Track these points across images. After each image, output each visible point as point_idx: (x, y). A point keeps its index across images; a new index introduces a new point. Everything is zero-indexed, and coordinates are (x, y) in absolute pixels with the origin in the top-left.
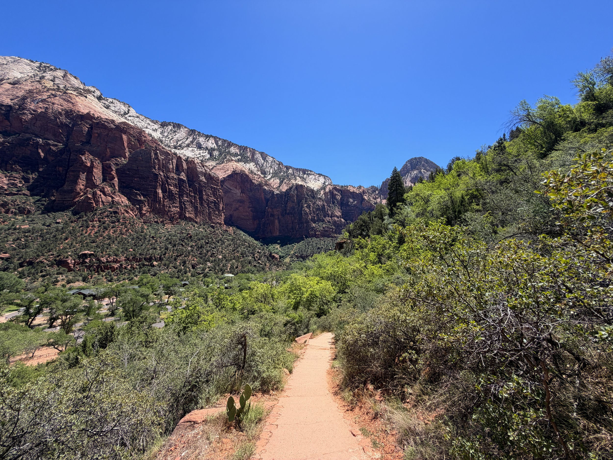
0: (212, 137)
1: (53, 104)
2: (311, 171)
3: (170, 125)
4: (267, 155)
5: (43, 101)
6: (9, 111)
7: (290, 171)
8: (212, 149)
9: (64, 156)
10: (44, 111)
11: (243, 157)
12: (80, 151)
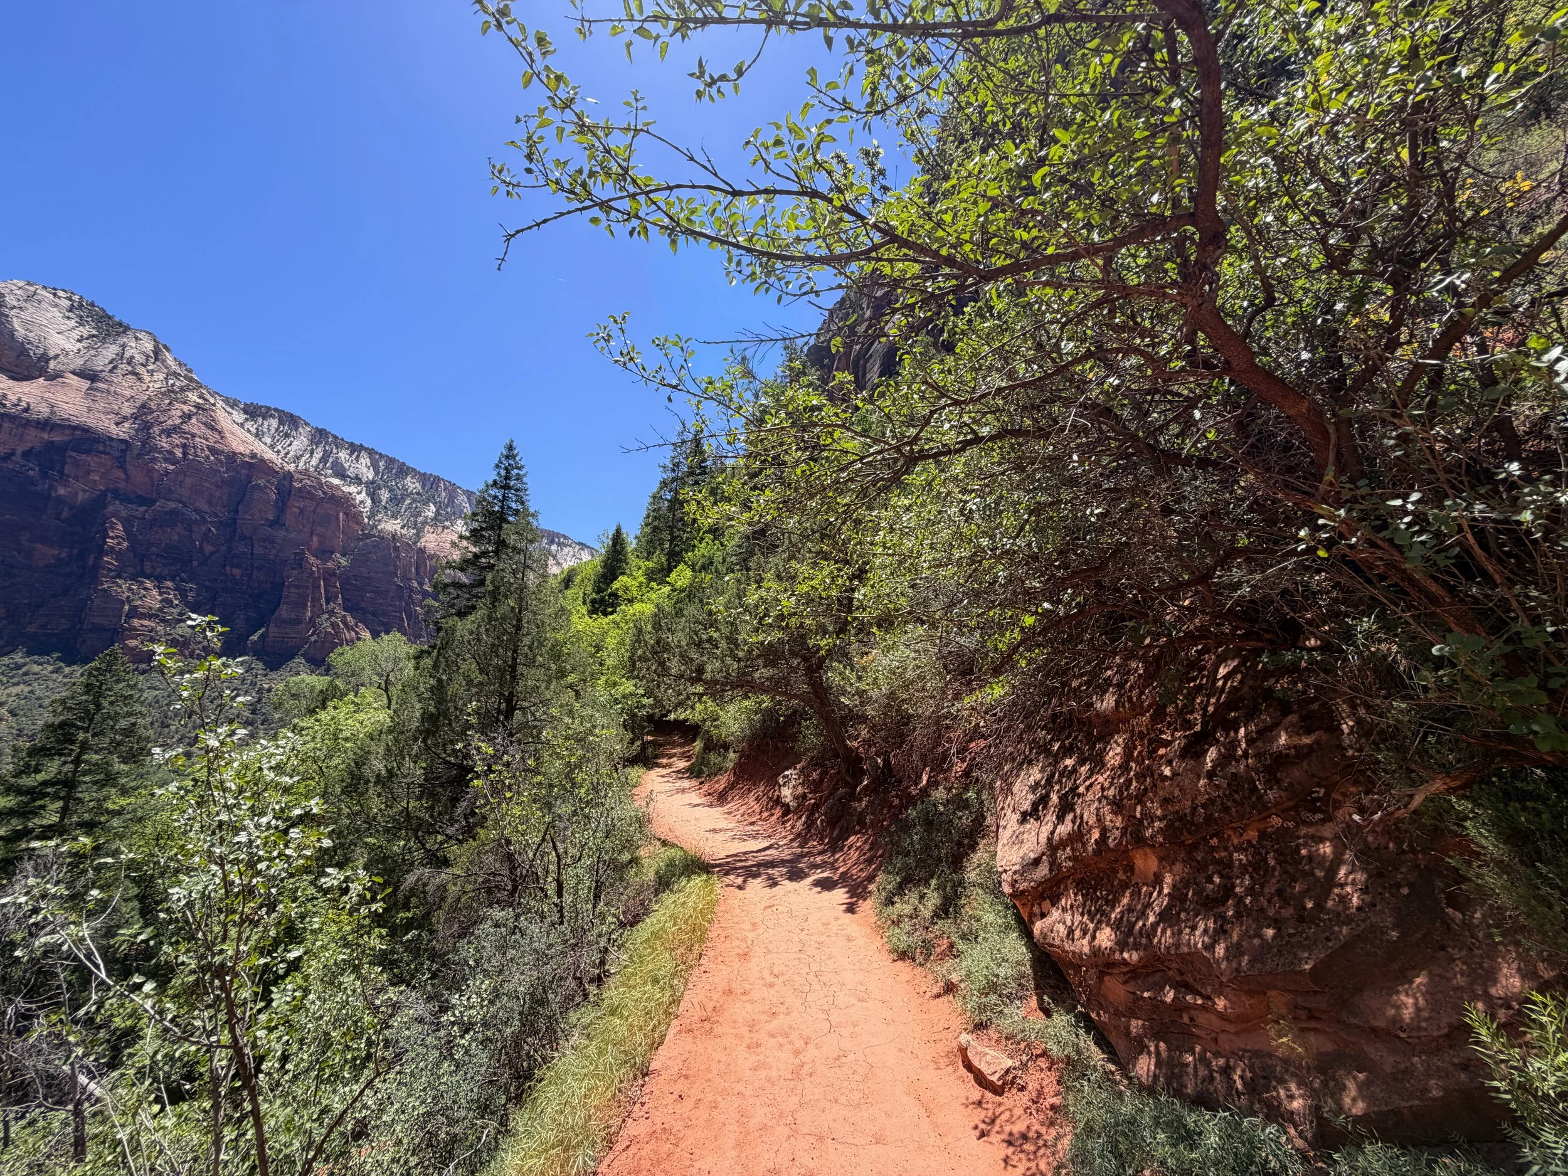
0: (366, 449)
1: (194, 436)
2: (565, 537)
3: (272, 416)
5: (176, 429)
6: (124, 451)
8: (373, 482)
9: (241, 548)
10: (185, 454)
11: (435, 504)
12: (270, 540)
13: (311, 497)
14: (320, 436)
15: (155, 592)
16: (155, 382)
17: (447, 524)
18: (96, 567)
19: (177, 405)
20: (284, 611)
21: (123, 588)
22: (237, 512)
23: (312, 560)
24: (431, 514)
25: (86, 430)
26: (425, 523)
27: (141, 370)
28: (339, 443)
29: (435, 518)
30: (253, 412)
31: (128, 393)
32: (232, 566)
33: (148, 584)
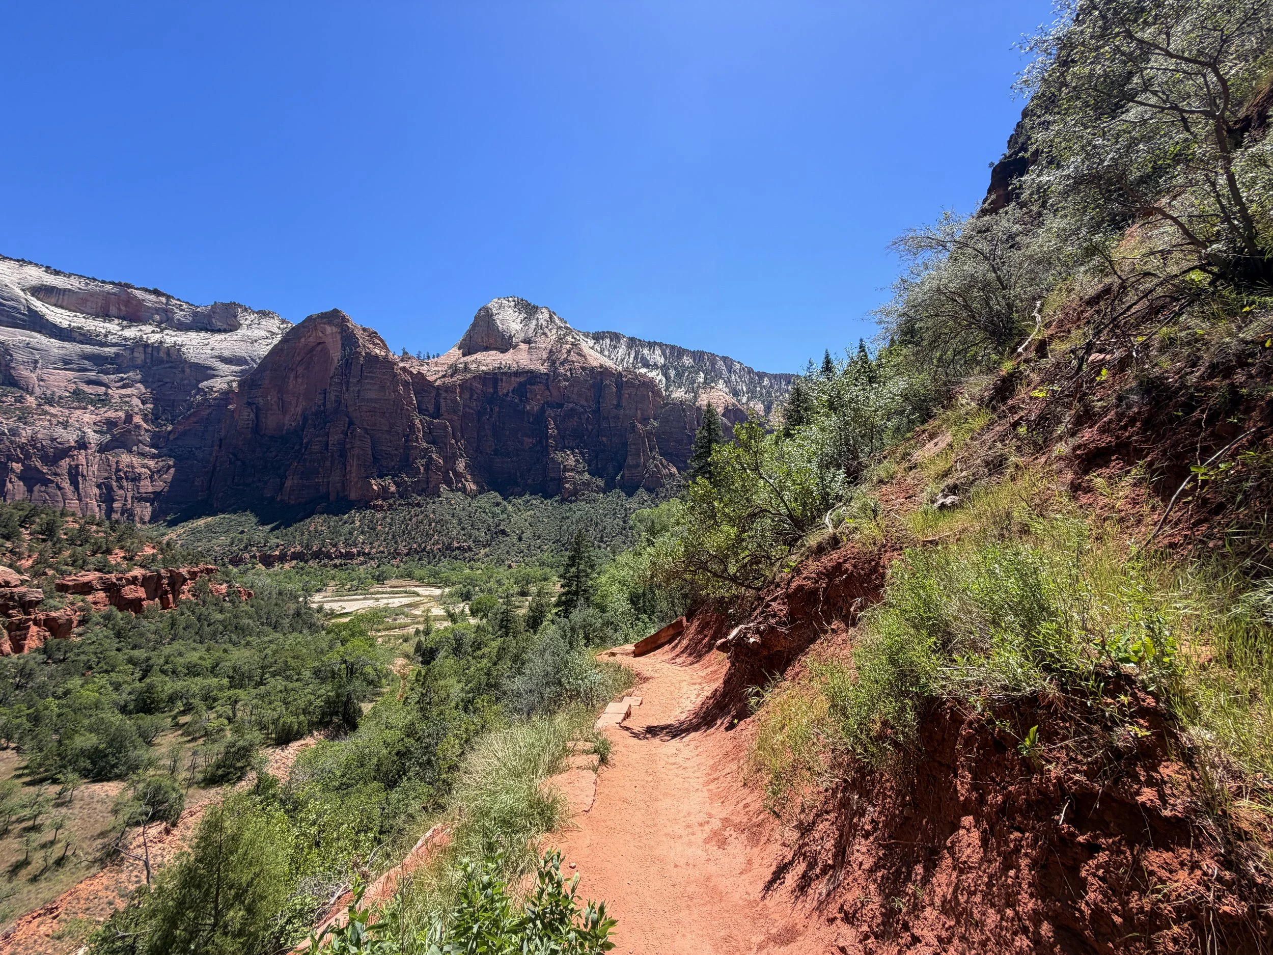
0: (658, 344)
1: (573, 362)
3: (607, 337)
4: (732, 361)
5: (566, 360)
6: (547, 380)
7: (766, 382)
8: (664, 365)
9: (605, 425)
10: (571, 374)
11: (703, 372)
12: (617, 417)
13: (633, 385)
14: (633, 342)
15: (571, 456)
16: (553, 336)
17: (713, 384)
18: (547, 445)
19: (564, 346)
20: (630, 460)
21: (559, 456)
22: (599, 402)
23: (639, 426)
24: (701, 380)
25: (531, 372)
26: (698, 387)
27: (546, 331)
28: (642, 344)
29: (705, 382)
30: (598, 337)
31: (543, 346)
32: (602, 436)
33: (569, 452)
